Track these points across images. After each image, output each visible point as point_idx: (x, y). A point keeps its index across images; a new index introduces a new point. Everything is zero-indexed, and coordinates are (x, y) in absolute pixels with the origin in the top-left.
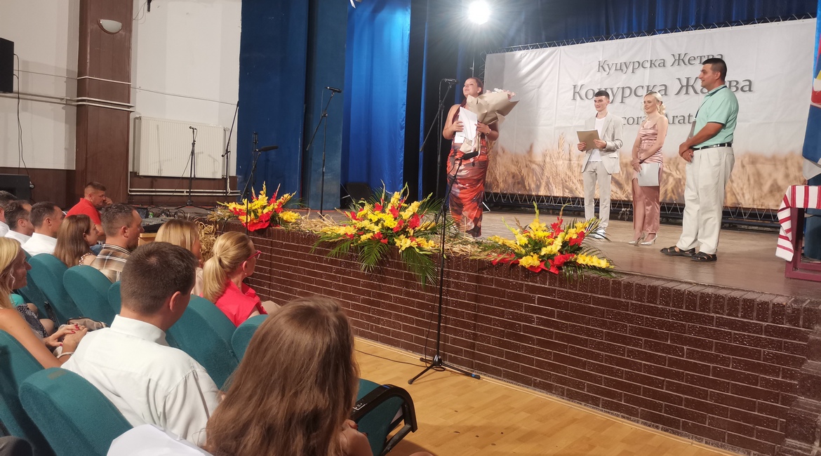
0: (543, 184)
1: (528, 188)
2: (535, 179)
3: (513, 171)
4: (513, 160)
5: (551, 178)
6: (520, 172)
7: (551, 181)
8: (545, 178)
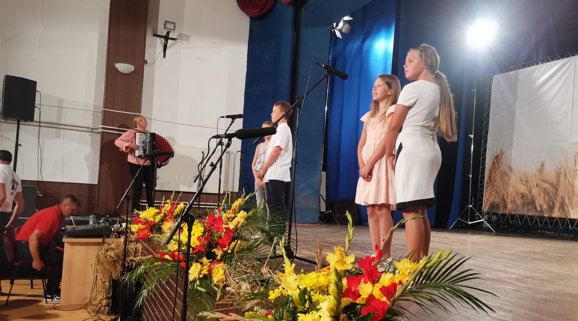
0: (557, 205)
1: (539, 209)
2: (547, 199)
3: (522, 191)
4: (521, 180)
5: (566, 198)
6: (530, 192)
7: (566, 201)
8: (559, 199)
